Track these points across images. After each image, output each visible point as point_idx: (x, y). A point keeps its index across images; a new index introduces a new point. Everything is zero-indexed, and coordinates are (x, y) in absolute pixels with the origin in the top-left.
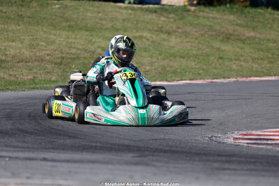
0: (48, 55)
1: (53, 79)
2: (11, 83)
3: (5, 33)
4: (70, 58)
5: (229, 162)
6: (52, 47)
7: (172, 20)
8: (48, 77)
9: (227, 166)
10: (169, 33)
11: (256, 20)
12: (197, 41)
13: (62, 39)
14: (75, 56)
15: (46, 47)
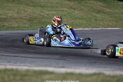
0: (25, 16)
1: (27, 26)
2: (9, 27)
3: (7, 7)
4: (34, 18)
5: (98, 60)
6: (26, 13)
7: (76, 4)
8: (24, 25)
9: (98, 61)
10: (75, 9)
11: (110, 5)
12: (86, 13)
13: (31, 10)
14: (36, 17)
15: (24, 13)
